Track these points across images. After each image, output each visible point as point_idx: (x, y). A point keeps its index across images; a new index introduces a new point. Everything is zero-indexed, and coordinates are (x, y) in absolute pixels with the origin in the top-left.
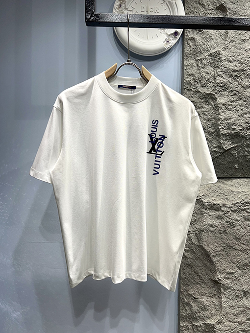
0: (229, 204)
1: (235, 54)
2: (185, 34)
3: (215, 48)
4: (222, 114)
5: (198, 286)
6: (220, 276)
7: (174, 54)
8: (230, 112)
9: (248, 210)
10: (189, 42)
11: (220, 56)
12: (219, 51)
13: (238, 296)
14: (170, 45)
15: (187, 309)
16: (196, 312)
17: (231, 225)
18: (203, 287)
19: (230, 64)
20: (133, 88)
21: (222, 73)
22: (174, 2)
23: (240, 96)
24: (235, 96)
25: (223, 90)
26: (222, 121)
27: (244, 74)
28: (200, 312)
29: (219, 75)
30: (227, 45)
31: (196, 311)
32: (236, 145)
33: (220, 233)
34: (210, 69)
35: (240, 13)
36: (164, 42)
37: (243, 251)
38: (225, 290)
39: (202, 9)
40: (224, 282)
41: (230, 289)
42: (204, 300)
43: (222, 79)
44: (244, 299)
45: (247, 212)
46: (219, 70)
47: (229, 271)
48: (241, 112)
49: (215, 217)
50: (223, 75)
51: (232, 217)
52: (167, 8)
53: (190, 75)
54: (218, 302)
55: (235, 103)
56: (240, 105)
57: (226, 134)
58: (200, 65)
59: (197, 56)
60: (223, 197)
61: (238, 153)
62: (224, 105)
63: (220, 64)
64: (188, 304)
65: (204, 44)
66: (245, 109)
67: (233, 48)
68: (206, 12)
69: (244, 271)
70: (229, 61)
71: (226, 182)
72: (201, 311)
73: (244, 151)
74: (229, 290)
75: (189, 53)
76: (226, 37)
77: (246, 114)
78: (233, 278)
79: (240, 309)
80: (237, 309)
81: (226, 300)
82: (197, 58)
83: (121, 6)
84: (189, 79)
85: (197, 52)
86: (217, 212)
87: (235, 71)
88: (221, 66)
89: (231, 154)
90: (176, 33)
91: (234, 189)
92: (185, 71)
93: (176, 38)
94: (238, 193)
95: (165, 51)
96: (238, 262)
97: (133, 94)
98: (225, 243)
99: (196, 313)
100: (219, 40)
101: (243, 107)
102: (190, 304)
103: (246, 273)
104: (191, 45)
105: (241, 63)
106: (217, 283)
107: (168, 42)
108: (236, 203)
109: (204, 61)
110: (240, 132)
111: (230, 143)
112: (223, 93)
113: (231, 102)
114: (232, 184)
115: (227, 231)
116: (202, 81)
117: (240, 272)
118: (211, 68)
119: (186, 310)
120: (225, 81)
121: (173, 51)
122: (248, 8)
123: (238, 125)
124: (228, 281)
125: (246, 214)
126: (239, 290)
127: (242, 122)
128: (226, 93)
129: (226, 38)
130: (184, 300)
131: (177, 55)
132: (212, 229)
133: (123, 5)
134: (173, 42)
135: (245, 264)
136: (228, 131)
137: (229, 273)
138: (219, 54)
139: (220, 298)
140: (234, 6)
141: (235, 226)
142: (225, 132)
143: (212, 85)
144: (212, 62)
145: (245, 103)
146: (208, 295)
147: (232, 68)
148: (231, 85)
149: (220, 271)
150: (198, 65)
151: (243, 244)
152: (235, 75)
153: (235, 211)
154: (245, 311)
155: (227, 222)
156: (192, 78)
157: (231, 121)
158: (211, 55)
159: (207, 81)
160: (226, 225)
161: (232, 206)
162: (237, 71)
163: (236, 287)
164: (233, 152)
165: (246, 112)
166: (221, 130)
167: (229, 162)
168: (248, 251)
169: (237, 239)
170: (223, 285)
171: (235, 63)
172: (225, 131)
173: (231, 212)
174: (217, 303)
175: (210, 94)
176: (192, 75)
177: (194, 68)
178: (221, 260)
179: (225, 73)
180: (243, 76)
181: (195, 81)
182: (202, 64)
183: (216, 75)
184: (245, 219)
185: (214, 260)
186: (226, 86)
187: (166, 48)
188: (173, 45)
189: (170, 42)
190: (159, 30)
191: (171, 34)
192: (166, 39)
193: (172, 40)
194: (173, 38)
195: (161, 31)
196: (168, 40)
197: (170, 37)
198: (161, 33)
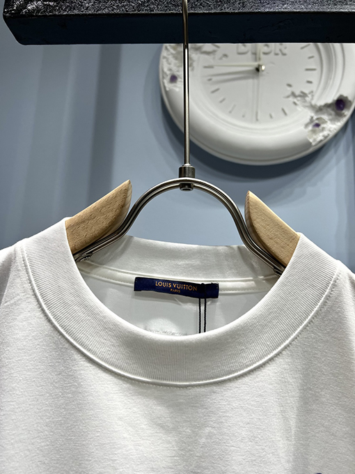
7: (334, 161)
14: (326, 133)
20: (208, 292)
36: (307, 125)
90: (341, 103)
93: (341, 115)
95: (311, 150)
97: (203, 335)
107: (318, 125)
131: (343, 162)
134: (332, 126)
187: (313, 144)
188: (332, 134)
189: (322, 126)
190: (288, 97)
191: (327, 106)
192: (312, 118)
193: (329, 122)
194: (330, 117)
195: (295, 100)
196: (317, 122)
197: (323, 114)
198: (295, 103)
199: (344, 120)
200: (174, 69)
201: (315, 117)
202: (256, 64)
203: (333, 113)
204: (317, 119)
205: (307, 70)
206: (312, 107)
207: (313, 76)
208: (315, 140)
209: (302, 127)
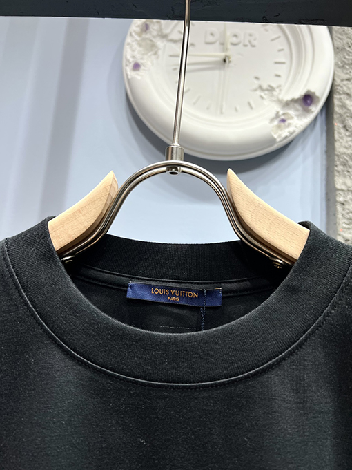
2: (336, 102)
7: (300, 158)
14: (291, 129)
36: (272, 120)
52: (280, 34)
75: (350, 156)
83: (147, 28)
90: (308, 99)
92: (339, 208)
93: (308, 111)
95: (275, 147)
107: (283, 121)
121: (298, 149)
133: (154, 27)
134: (298, 122)
187: (278, 140)
188: (298, 131)
189: (288, 121)
190: (255, 90)
191: (294, 101)
192: (278, 113)
193: (296, 118)
194: (297, 113)
195: (262, 94)
196: (283, 117)
197: (290, 109)
198: (262, 97)
199: (312, 116)
200: (138, 56)
201: (281, 112)
202: (223, 55)
203: (300, 108)
204: (284, 114)
205: (276, 63)
206: (280, 101)
207: (282, 70)
208: (279, 136)
209: (267, 122)
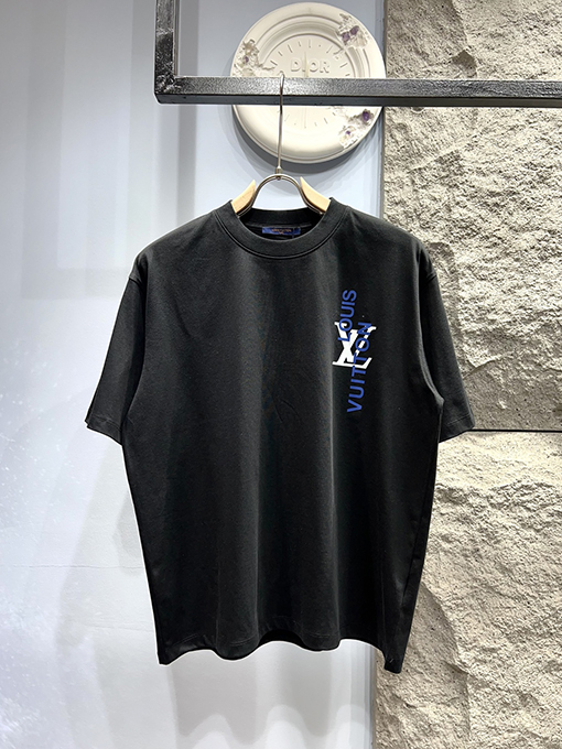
0: (485, 490)
1: (493, 157)
2: (387, 116)
3: (449, 145)
4: (466, 287)
5: (417, 677)
6: (464, 656)
7: (364, 159)
8: (484, 282)
9: (529, 505)
10: (395, 132)
11: (461, 162)
12: (456, 151)
13: (506, 704)
14: (355, 139)
15: (391, 730)
16: (410, 739)
17: (491, 537)
18: (428, 681)
19: (483, 179)
21: (464, 199)
22: (361, 48)
23: (507, 249)
24: (494, 249)
25: (468, 234)
26: (466, 302)
27: (514, 200)
28: (419, 740)
29: (458, 203)
30: (475, 139)
31: (412, 736)
32: (498, 356)
33: (466, 556)
34: (439, 191)
35: (505, 68)
36: (341, 132)
37: (519, 598)
38: (478, 688)
39: (422, 63)
40: (474, 670)
41: (488, 686)
42: (430, 711)
43: (465, 211)
44: (520, 712)
45: (529, 509)
46: (457, 193)
47: (487, 645)
48: (507, 284)
49: (453, 517)
50: (468, 203)
51: (491, 519)
52: (347, 61)
53: (397, 204)
54: (461, 718)
55: (494, 264)
56: (506, 269)
57: (473, 332)
58: (417, 181)
59: (412, 162)
60: (472, 474)
61: (505, 374)
62: (469, 267)
63: (461, 179)
64: (394, 720)
65: (427, 137)
66: (518, 276)
67: (489, 144)
68: (430, 68)
69: (522, 646)
70: (480, 172)
71: (480, 440)
72: (422, 737)
73: (518, 371)
74: (487, 690)
75: (394, 157)
76: (473, 121)
77: (520, 288)
78: (496, 660)
79: (512, 735)
80: (506, 735)
81: (479, 713)
82: (412, 168)
83: (247, 59)
84: (395, 213)
85: (411, 155)
86: (458, 508)
87: (493, 194)
88: (463, 183)
89: (488, 375)
90: (366, 115)
91: (497, 455)
92: (386, 195)
93: (367, 124)
94: (508, 464)
95: (344, 152)
96: (506, 624)
98: (475, 580)
99: (412, 741)
100: (458, 129)
101: (512, 274)
102: (398, 721)
103: (525, 649)
104: (399, 139)
105: (508, 178)
106: (457, 672)
107: (348, 133)
108: (502, 488)
109: (426, 174)
110: (508, 327)
111: (486, 352)
112: (468, 241)
113: (487, 261)
114: (494, 443)
115: (481, 552)
116: (422, 216)
117: (511, 647)
118: (442, 188)
119: (389, 734)
120: (471, 215)
121: (362, 152)
122: (522, 58)
123: (501, 312)
124: (485, 669)
125: (526, 514)
126: (508, 691)
127: (511, 305)
128: (474, 242)
129: (473, 123)
130: (384, 709)
131: (370, 160)
132: (446, 546)
133: (252, 59)
134: (360, 132)
135: (524, 628)
136: (480, 326)
137: (484, 650)
138: (457, 158)
139: (465, 707)
140: (492, 54)
141: (498, 542)
142: (474, 327)
143: (442, 224)
144: (444, 174)
145: (517, 264)
146: (437, 699)
147: (488, 187)
148: (485, 225)
149: (464, 645)
150: (413, 182)
151: (519, 582)
152: (493, 203)
153: (499, 506)
154: (523, 739)
155: (481, 530)
156: (400, 209)
157: (485, 304)
158: (440, 160)
159: (432, 215)
160: (478, 537)
161: (492, 493)
162: (499, 194)
163: (502, 683)
164: (492, 373)
165: (521, 283)
166: (463, 322)
167: (484, 395)
168: (530, 599)
169: (505, 570)
170: (473, 676)
171: (494, 177)
172: (474, 324)
173: (490, 508)
174: (459, 719)
175: (439, 244)
176: (402, 203)
177: (405, 187)
178: (468, 619)
179: (472, 197)
180: (512, 205)
181: (407, 217)
182: (422, 178)
183: (452, 204)
184: (523, 525)
185: (451, 616)
186: (473, 227)
187: (345, 147)
188: (360, 139)
189: (352, 133)
190: (329, 109)
191: (356, 117)
192: (345, 126)
193: (358, 130)
194: (359, 126)
195: (335, 111)
196: (348, 130)
197: (353, 123)
198: (334, 114)
199: (369, 128)
201: (347, 126)
203: (361, 122)
204: (349, 127)
206: (346, 117)
208: (346, 144)
209: (336, 134)
